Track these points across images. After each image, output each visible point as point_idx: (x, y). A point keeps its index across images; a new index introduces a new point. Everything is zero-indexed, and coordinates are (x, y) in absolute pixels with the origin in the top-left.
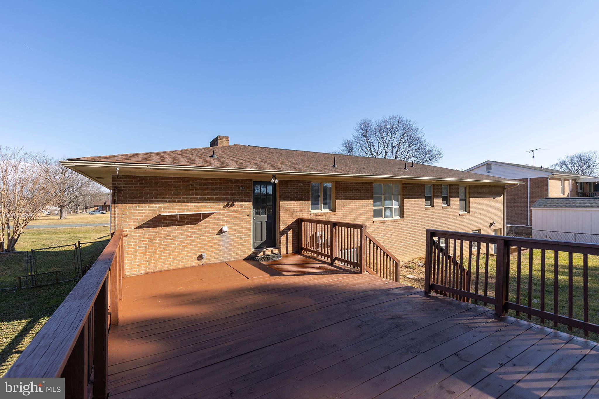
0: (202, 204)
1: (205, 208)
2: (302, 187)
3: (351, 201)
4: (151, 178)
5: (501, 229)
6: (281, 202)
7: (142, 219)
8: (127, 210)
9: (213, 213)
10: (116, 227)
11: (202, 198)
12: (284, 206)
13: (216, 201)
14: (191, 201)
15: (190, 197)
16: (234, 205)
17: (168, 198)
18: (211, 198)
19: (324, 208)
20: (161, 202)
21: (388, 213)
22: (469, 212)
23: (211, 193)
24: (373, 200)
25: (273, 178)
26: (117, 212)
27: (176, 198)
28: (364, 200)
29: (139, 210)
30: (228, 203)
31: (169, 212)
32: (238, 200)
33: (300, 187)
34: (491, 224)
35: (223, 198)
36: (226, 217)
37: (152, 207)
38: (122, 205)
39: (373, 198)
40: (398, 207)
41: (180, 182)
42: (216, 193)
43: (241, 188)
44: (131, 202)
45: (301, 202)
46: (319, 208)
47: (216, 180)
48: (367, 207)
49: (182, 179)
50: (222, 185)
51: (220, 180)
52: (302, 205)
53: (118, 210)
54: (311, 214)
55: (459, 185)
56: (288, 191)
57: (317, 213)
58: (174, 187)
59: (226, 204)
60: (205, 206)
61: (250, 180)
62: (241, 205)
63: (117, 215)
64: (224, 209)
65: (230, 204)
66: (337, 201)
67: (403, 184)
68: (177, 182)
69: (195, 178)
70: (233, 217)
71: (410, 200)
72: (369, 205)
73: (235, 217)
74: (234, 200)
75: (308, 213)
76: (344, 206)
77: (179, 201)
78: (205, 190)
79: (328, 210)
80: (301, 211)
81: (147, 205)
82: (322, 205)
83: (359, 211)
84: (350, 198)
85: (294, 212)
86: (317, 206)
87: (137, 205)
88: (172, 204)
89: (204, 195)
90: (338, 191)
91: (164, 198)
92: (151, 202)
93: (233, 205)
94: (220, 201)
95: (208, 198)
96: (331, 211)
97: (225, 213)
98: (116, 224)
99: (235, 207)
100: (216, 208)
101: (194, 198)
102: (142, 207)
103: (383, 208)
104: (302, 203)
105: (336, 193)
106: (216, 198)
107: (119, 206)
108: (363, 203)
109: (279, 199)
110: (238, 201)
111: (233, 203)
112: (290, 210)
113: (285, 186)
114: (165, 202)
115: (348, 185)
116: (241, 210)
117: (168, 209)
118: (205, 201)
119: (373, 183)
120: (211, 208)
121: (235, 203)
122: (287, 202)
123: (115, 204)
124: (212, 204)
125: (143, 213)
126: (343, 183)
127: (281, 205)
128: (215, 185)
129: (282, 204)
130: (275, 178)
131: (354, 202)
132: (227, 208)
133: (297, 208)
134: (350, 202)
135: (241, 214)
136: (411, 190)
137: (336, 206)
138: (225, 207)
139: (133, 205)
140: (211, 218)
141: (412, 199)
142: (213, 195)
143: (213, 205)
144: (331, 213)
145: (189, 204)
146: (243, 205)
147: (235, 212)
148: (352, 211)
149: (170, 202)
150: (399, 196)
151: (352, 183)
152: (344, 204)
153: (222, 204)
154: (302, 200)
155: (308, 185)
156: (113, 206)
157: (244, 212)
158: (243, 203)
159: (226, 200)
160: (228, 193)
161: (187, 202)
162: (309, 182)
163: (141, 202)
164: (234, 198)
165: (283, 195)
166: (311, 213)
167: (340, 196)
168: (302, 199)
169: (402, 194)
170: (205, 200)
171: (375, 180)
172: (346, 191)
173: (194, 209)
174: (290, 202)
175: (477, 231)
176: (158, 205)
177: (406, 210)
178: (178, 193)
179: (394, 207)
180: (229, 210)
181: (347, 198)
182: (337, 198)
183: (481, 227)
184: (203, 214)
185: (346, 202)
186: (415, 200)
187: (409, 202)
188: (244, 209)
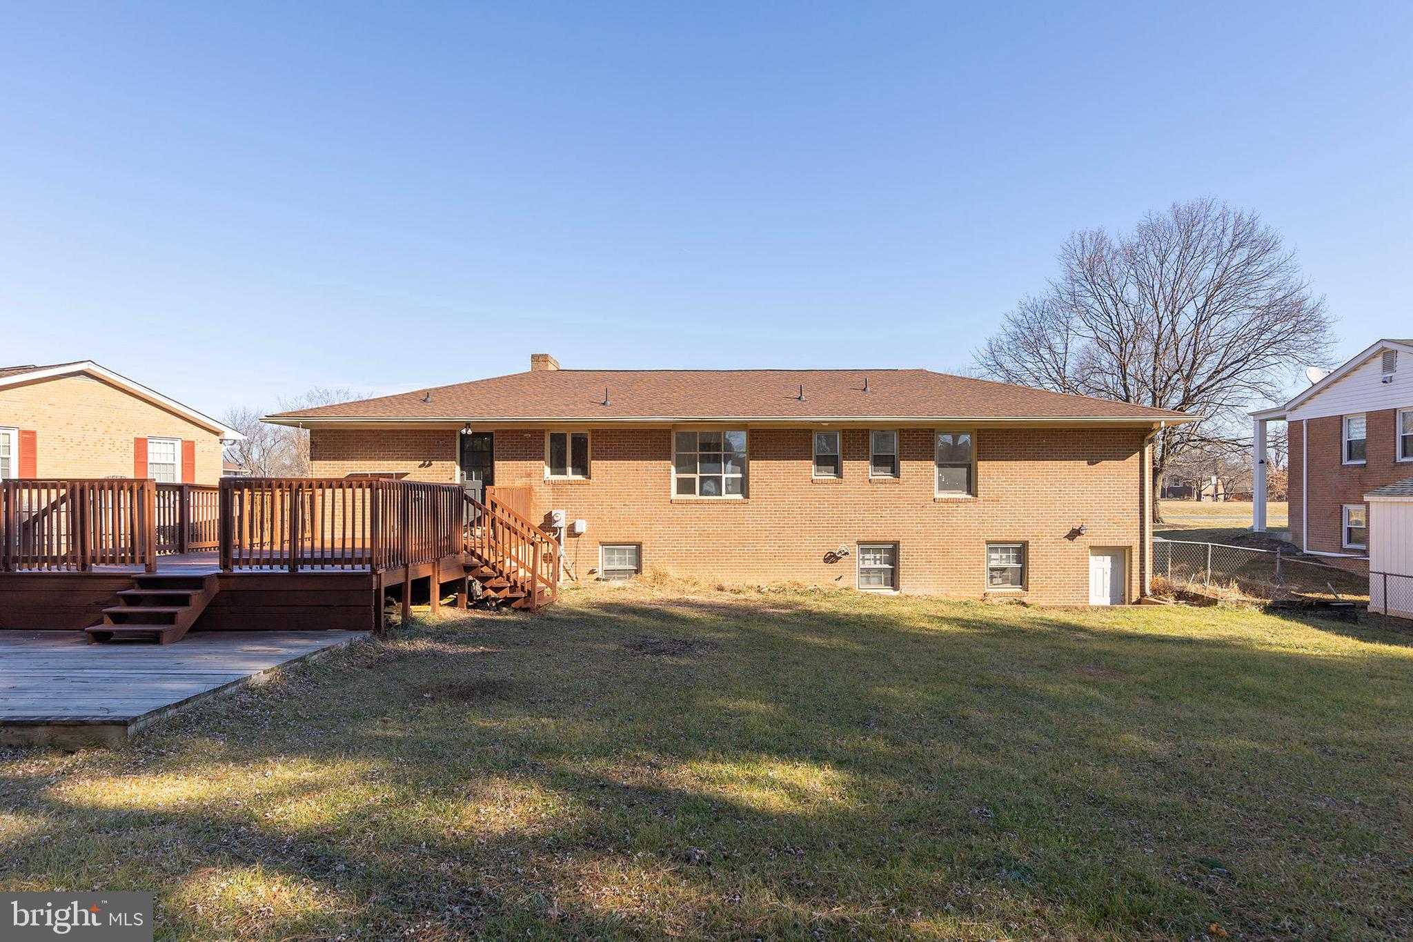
0: (395, 462)
1: (398, 468)
2: (530, 439)
3: (622, 462)
4: (344, 431)
5: (1130, 549)
6: (497, 462)
8: (322, 468)
9: (407, 474)
11: (395, 454)
12: (502, 467)
13: (411, 459)
14: (383, 459)
15: (382, 453)
16: (432, 464)
17: (359, 455)
18: (404, 455)
19: (574, 473)
20: (353, 459)
21: (709, 486)
22: (976, 495)
23: (405, 448)
24: (674, 462)
27: (368, 454)
28: (649, 462)
29: (333, 468)
30: (425, 461)
31: (360, 471)
33: (526, 439)
34: (1074, 534)
35: (419, 454)
37: (344, 465)
38: (318, 462)
39: (673, 458)
40: (737, 475)
41: (371, 435)
42: (411, 448)
43: (441, 442)
44: (325, 459)
45: (529, 462)
46: (565, 473)
47: (411, 431)
48: (656, 473)
49: (373, 431)
50: (418, 439)
51: (416, 431)
52: (531, 467)
53: (316, 468)
54: (545, 481)
55: (933, 431)
56: (508, 445)
58: (366, 442)
59: (422, 462)
60: (399, 464)
61: (454, 431)
62: (441, 464)
63: (314, 472)
64: (420, 469)
65: (427, 463)
66: (593, 462)
67: (752, 431)
68: (369, 436)
71: (767, 463)
72: (661, 470)
73: (434, 477)
74: (432, 458)
75: (542, 480)
76: (608, 470)
77: (371, 459)
78: (398, 445)
79: (581, 476)
80: (529, 476)
81: (340, 462)
82: (570, 469)
84: (619, 457)
85: (518, 477)
86: (560, 470)
87: (331, 462)
89: (397, 451)
90: (595, 445)
91: (356, 455)
92: (344, 459)
93: (430, 465)
94: (415, 459)
95: (401, 455)
96: (584, 479)
97: (421, 474)
99: (435, 466)
100: (412, 466)
101: (387, 454)
103: (697, 477)
104: (530, 464)
105: (595, 448)
106: (411, 455)
107: (316, 462)
108: (648, 467)
109: (496, 457)
110: (437, 459)
111: (430, 461)
112: (512, 474)
113: (505, 439)
115: (615, 436)
116: (442, 471)
117: (360, 467)
118: (397, 459)
119: (669, 431)
120: (406, 467)
121: (432, 462)
122: (506, 462)
124: (405, 462)
125: (336, 471)
126: (605, 432)
128: (410, 439)
129: (499, 464)
131: (628, 464)
132: (424, 467)
133: (521, 471)
134: (619, 464)
135: (442, 477)
136: (771, 441)
137: (591, 470)
138: (420, 467)
141: (774, 462)
142: (407, 451)
143: (408, 464)
144: (583, 481)
145: (381, 462)
146: (443, 464)
147: (434, 472)
148: (624, 480)
149: (361, 459)
151: (623, 432)
152: (606, 467)
153: (418, 462)
154: (531, 459)
155: (541, 436)
156: (311, 460)
157: (446, 474)
158: (444, 462)
159: (423, 458)
160: (425, 448)
161: (379, 459)
162: (542, 432)
163: (335, 459)
164: (432, 455)
165: (499, 451)
166: (546, 479)
167: (600, 454)
169: (745, 451)
170: (398, 457)
171: (673, 425)
172: (610, 445)
173: (387, 468)
174: (510, 462)
175: (1019, 546)
176: (350, 462)
177: (757, 482)
178: (369, 448)
179: (724, 476)
180: (426, 471)
181: (614, 457)
182: (593, 458)
183: (1027, 536)
184: (396, 474)
185: (611, 464)
186: (783, 463)
187: (763, 467)
188: (445, 471)
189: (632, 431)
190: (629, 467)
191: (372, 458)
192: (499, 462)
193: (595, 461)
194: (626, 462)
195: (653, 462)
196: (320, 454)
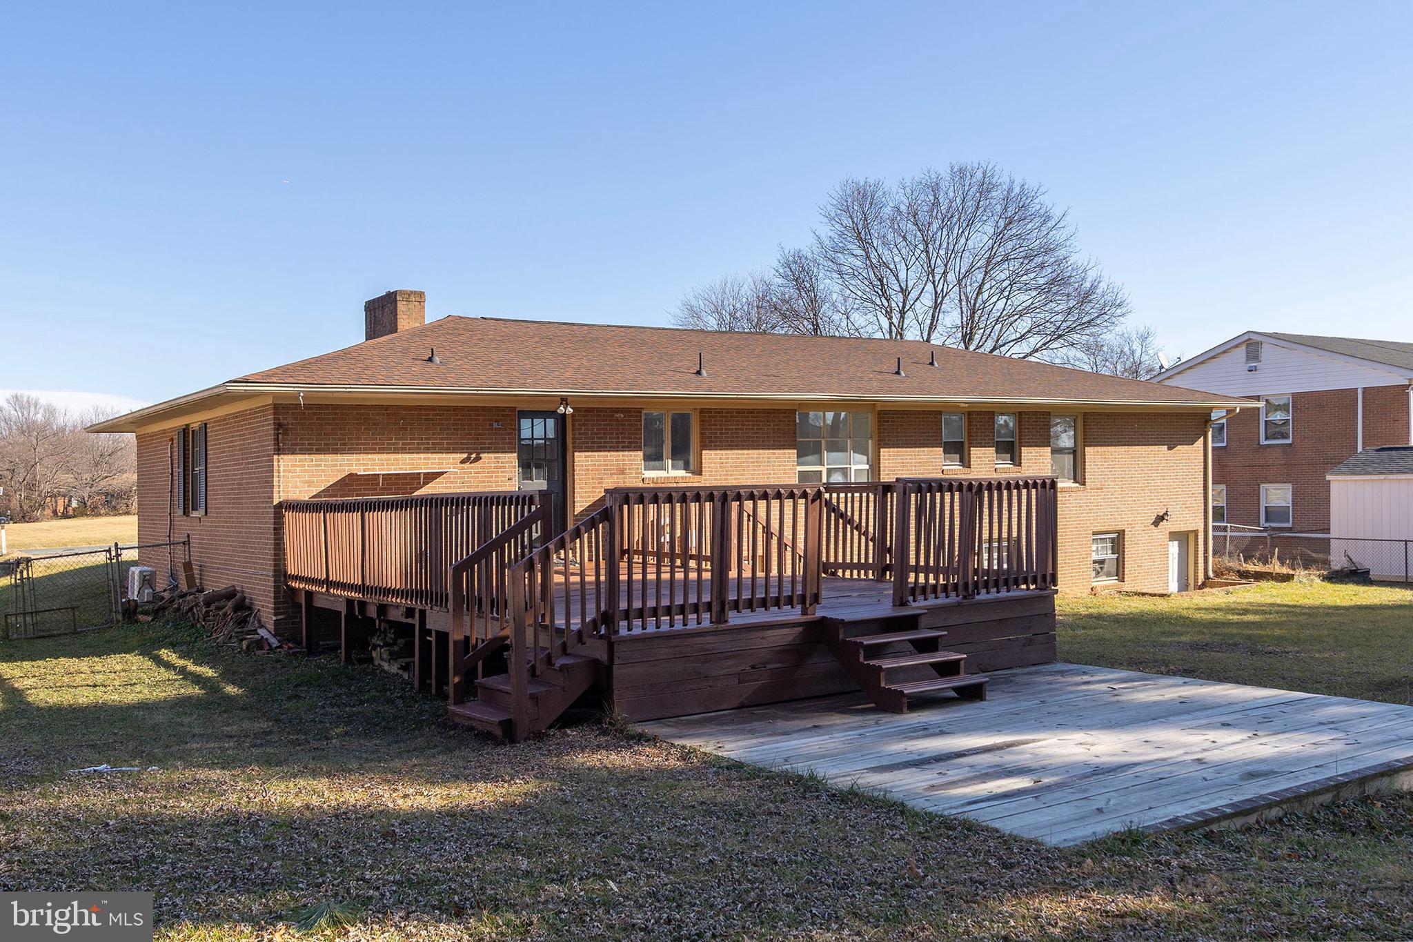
0: (422, 456)
1: (428, 464)
2: (622, 420)
3: (740, 451)
4: (336, 407)
5: (1196, 532)
6: (576, 454)
7: (322, 481)
8: (296, 466)
9: (442, 473)
10: (281, 494)
11: (422, 444)
12: (583, 461)
13: (448, 450)
14: (403, 450)
15: (401, 442)
16: (481, 458)
17: (362, 444)
18: (438, 444)
19: (674, 467)
20: (351, 451)
22: (1084, 484)
23: (439, 434)
24: (796, 451)
25: (562, 404)
26: (282, 469)
27: (377, 444)
28: (771, 451)
29: (317, 466)
30: (470, 454)
31: (364, 471)
32: (489, 448)
33: (618, 420)
34: (1160, 519)
35: (462, 444)
36: (467, 482)
37: (336, 460)
38: (290, 457)
39: (795, 445)
40: (867, 467)
41: (384, 414)
42: (447, 434)
43: (495, 425)
44: (303, 452)
45: (621, 453)
46: (662, 468)
47: (447, 408)
48: (780, 466)
49: (387, 408)
50: (459, 420)
51: (455, 408)
52: (624, 460)
53: (284, 466)
54: (643, 479)
55: (1049, 414)
56: (593, 429)
57: (657, 478)
58: (374, 424)
59: (465, 456)
60: (428, 459)
61: (512, 410)
62: (495, 458)
63: (282, 474)
64: (463, 465)
65: (474, 456)
66: (703, 452)
67: (879, 413)
68: (378, 414)
69: (409, 407)
70: (480, 482)
71: (898, 452)
72: (785, 461)
73: (484, 482)
74: (481, 448)
75: (637, 477)
76: (722, 463)
77: (382, 451)
78: (427, 429)
79: (684, 471)
80: (622, 472)
81: (329, 457)
82: (670, 461)
83: (759, 474)
84: (736, 446)
85: (605, 474)
86: (657, 463)
87: (313, 457)
88: (370, 456)
89: (426, 439)
90: (706, 429)
91: (357, 444)
92: (336, 451)
93: (478, 459)
94: (455, 451)
95: (433, 444)
96: (690, 475)
97: (465, 473)
98: (281, 489)
99: (484, 463)
100: (448, 463)
101: (409, 444)
102: (321, 460)
103: (824, 469)
104: (623, 456)
105: (701, 433)
106: (447, 444)
107: (285, 457)
108: (769, 458)
109: (574, 447)
110: (489, 450)
111: (478, 454)
112: (597, 470)
113: (585, 420)
114: (359, 451)
115: (731, 416)
116: (496, 467)
117: (364, 465)
118: (427, 451)
119: (795, 411)
120: (439, 464)
121: (482, 455)
122: (590, 453)
123: (278, 454)
124: (440, 455)
125: (323, 471)
126: (719, 413)
127: (576, 459)
128: (447, 420)
129: (579, 457)
130: (567, 404)
131: (747, 454)
132: (467, 465)
133: (613, 465)
134: (736, 454)
135: (496, 477)
136: (902, 425)
137: (701, 463)
138: (462, 462)
139: (307, 457)
140: (440, 483)
141: (905, 449)
142: (442, 439)
143: (444, 459)
144: (690, 477)
145: (400, 456)
146: (499, 458)
147: (484, 472)
148: (742, 475)
149: (366, 451)
150: (870, 441)
151: (740, 412)
152: (721, 459)
153: (459, 455)
154: (624, 449)
155: (637, 416)
156: (276, 457)
157: (502, 472)
158: (500, 455)
159: (467, 449)
160: (470, 434)
161: (396, 451)
162: (639, 411)
163: (320, 451)
164: (481, 443)
165: (581, 438)
166: (643, 476)
167: (712, 442)
168: (623, 447)
169: (876, 436)
170: (428, 449)
171: (800, 404)
172: (726, 429)
173: (409, 464)
174: (596, 454)
175: (1114, 536)
176: (346, 457)
177: (888, 475)
178: (380, 434)
179: (854, 467)
180: (472, 468)
181: (730, 446)
182: (704, 446)
183: (1124, 525)
184: (425, 474)
185: (726, 454)
186: (914, 451)
187: (894, 456)
188: (501, 467)
189: (752, 411)
190: (749, 458)
191: (384, 449)
192: (580, 454)
193: (707, 451)
194: (745, 452)
195: (776, 451)
196: (292, 445)
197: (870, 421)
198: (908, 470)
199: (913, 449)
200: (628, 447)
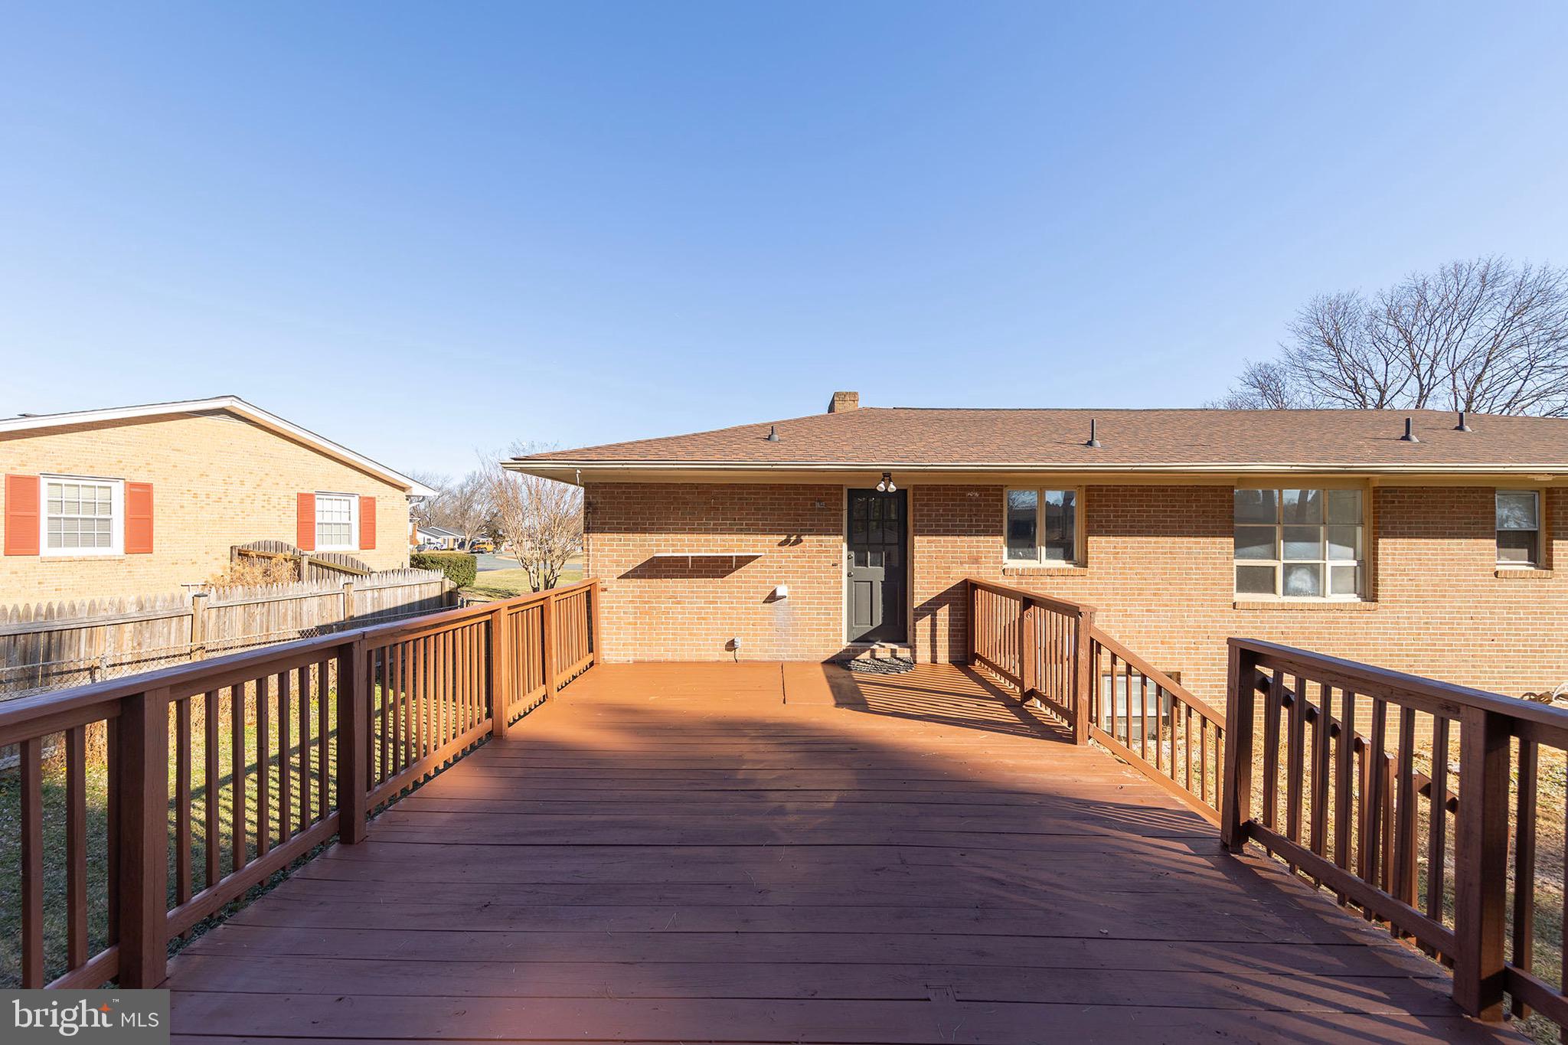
0: (735, 537)
1: (740, 546)
2: (977, 500)
3: (1144, 539)
4: (644, 486)
6: (916, 538)
7: (630, 562)
8: (605, 545)
9: (757, 557)
10: (590, 573)
11: (736, 524)
12: (925, 547)
13: (764, 532)
14: (715, 531)
15: (712, 523)
16: (801, 541)
17: (671, 524)
18: (752, 525)
19: (1049, 556)
20: (660, 530)
21: (1301, 580)
23: (754, 514)
24: (1232, 540)
25: (883, 480)
26: (591, 548)
27: (686, 524)
28: (1193, 539)
29: (625, 545)
30: (789, 536)
31: (673, 552)
32: (810, 530)
33: (971, 500)
35: (779, 525)
36: (784, 567)
37: (645, 540)
38: (599, 536)
39: (1233, 532)
40: (1354, 563)
41: (694, 493)
42: (763, 514)
43: (818, 505)
44: (612, 530)
45: (975, 538)
46: (1031, 557)
47: (764, 486)
48: (1207, 559)
49: (697, 486)
50: (777, 499)
51: (772, 487)
52: (978, 547)
53: (594, 545)
54: (1004, 570)
56: (938, 510)
57: (1023, 570)
58: (683, 503)
59: (784, 538)
60: (742, 540)
61: (840, 487)
62: (818, 541)
63: (591, 553)
64: (780, 548)
65: (793, 538)
66: (1090, 538)
67: (1376, 490)
68: (688, 493)
69: (721, 485)
70: (799, 567)
71: (1411, 544)
72: (1215, 553)
73: (804, 567)
74: (802, 531)
75: (997, 568)
76: (1118, 553)
77: (692, 531)
78: (741, 509)
79: (1064, 562)
80: (976, 560)
81: (637, 537)
82: (1044, 549)
83: (1174, 569)
85: (954, 562)
86: (1025, 550)
87: (621, 536)
88: (679, 536)
89: (739, 519)
90: (1094, 511)
91: (666, 524)
92: (644, 531)
93: (798, 541)
94: (772, 532)
95: (747, 525)
96: (1072, 566)
97: (782, 557)
98: (590, 568)
99: (805, 546)
100: (764, 546)
101: (721, 524)
102: (629, 540)
103: (1279, 565)
104: (977, 542)
105: (1088, 516)
106: (763, 525)
107: (595, 536)
108: (1190, 548)
109: (914, 531)
110: (810, 532)
111: (799, 536)
112: (943, 558)
113: (928, 500)
114: (668, 531)
115: (1131, 495)
116: (818, 552)
117: (673, 545)
118: (740, 531)
119: (1232, 488)
120: (754, 546)
121: (803, 538)
122: (934, 538)
123: (588, 533)
124: (754, 537)
125: (631, 551)
126: (1114, 490)
127: (917, 545)
128: (762, 499)
129: (919, 542)
130: (890, 481)
131: (1155, 543)
132: (786, 548)
133: (961, 552)
134: (1139, 543)
135: (818, 562)
136: (1419, 507)
137: (1087, 552)
138: (781, 544)
139: (615, 536)
140: (754, 567)
141: (1423, 541)
142: (757, 519)
143: (757, 541)
144: (1069, 570)
145: (711, 537)
146: (822, 541)
147: (804, 557)
148: (1148, 568)
149: (676, 531)
150: (1359, 530)
151: (1145, 489)
152: (1115, 547)
153: (776, 537)
154: (978, 533)
155: (997, 495)
156: (585, 536)
157: (826, 557)
158: (823, 538)
159: (785, 530)
160: (789, 515)
161: (707, 531)
162: (1000, 489)
163: (628, 530)
164: (802, 525)
165: (923, 521)
166: (1004, 567)
167: (1103, 526)
168: (977, 531)
169: (1370, 522)
170: (741, 530)
171: (1239, 479)
172: (1123, 511)
173: (721, 546)
174: (942, 538)
177: (1393, 575)
178: (690, 514)
179: (1330, 564)
180: (791, 552)
181: (1129, 532)
182: (1091, 532)
185: (1124, 542)
186: (1440, 544)
187: (1403, 549)
188: (824, 552)
189: (1163, 489)
190: (1158, 548)
191: (694, 529)
192: (922, 538)
193: (1095, 538)
194: (1152, 540)
195: (1202, 540)
196: (602, 524)
197: (1360, 501)
198: (1429, 570)
199: (1439, 541)
200: (983, 531)
